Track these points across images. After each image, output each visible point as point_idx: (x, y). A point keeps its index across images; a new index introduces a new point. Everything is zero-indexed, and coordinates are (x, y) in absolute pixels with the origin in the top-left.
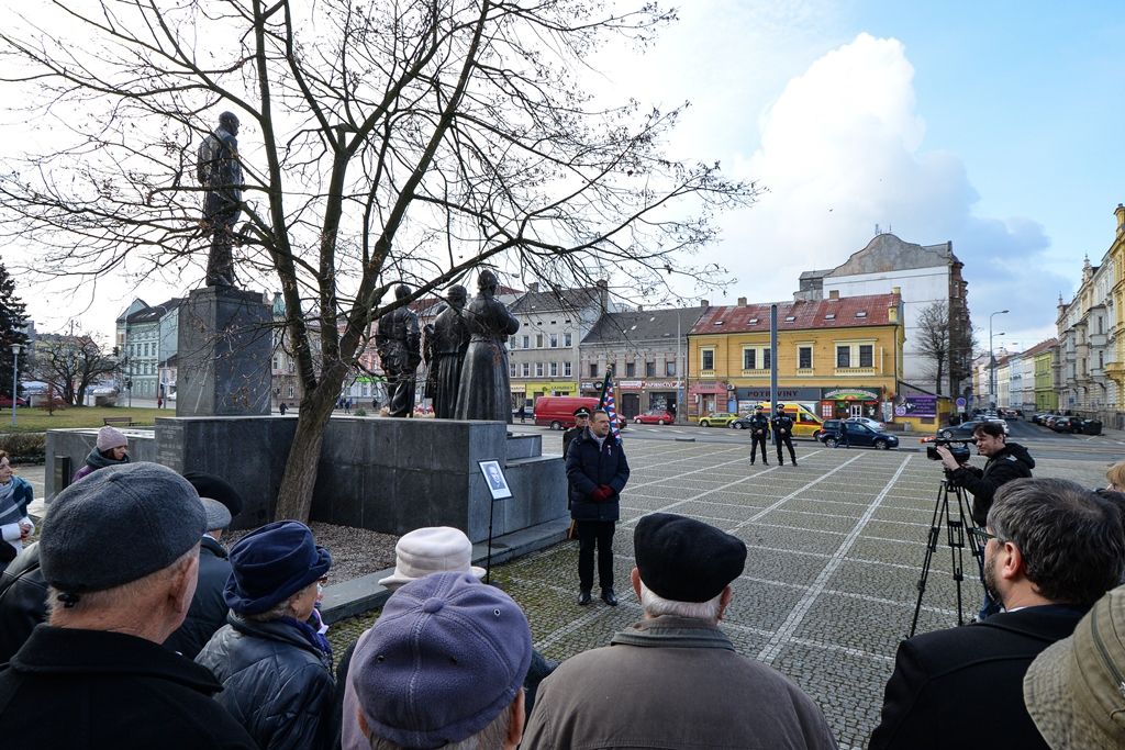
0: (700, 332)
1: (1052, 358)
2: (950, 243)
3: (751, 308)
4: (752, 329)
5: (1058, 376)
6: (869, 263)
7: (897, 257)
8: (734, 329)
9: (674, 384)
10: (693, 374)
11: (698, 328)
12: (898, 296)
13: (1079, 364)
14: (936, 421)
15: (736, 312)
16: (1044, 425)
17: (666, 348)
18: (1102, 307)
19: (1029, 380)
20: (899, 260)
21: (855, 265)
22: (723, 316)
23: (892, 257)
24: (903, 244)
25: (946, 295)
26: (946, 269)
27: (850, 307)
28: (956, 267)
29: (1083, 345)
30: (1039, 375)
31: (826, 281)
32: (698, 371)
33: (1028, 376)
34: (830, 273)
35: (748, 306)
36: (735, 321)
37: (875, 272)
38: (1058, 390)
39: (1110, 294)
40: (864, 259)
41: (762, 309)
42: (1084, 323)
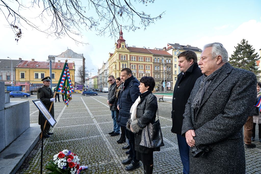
0: (20, 67)
1: (97, 79)
2: (83, 54)
3: (36, 62)
4: (37, 68)
5: (98, 82)
6: (66, 55)
7: (72, 55)
8: (31, 67)
9: (10, 83)
10: (17, 79)
11: (19, 66)
12: (74, 63)
13: (102, 80)
14: (83, 91)
15: (31, 63)
16: (98, 91)
17: (7, 71)
18: (106, 70)
19: (93, 83)
20: (73, 56)
21: (63, 55)
22: (27, 63)
23: (71, 55)
24: (74, 52)
25: (82, 65)
26: (82, 59)
27: (63, 65)
28: (84, 59)
29: (103, 77)
30: (94, 82)
31: (56, 58)
32: (19, 79)
33: (93, 82)
34: (57, 56)
35: (35, 62)
36: (31, 65)
37: (68, 58)
38: (98, 85)
39: (108, 68)
41: (39, 63)
42: (103, 73)
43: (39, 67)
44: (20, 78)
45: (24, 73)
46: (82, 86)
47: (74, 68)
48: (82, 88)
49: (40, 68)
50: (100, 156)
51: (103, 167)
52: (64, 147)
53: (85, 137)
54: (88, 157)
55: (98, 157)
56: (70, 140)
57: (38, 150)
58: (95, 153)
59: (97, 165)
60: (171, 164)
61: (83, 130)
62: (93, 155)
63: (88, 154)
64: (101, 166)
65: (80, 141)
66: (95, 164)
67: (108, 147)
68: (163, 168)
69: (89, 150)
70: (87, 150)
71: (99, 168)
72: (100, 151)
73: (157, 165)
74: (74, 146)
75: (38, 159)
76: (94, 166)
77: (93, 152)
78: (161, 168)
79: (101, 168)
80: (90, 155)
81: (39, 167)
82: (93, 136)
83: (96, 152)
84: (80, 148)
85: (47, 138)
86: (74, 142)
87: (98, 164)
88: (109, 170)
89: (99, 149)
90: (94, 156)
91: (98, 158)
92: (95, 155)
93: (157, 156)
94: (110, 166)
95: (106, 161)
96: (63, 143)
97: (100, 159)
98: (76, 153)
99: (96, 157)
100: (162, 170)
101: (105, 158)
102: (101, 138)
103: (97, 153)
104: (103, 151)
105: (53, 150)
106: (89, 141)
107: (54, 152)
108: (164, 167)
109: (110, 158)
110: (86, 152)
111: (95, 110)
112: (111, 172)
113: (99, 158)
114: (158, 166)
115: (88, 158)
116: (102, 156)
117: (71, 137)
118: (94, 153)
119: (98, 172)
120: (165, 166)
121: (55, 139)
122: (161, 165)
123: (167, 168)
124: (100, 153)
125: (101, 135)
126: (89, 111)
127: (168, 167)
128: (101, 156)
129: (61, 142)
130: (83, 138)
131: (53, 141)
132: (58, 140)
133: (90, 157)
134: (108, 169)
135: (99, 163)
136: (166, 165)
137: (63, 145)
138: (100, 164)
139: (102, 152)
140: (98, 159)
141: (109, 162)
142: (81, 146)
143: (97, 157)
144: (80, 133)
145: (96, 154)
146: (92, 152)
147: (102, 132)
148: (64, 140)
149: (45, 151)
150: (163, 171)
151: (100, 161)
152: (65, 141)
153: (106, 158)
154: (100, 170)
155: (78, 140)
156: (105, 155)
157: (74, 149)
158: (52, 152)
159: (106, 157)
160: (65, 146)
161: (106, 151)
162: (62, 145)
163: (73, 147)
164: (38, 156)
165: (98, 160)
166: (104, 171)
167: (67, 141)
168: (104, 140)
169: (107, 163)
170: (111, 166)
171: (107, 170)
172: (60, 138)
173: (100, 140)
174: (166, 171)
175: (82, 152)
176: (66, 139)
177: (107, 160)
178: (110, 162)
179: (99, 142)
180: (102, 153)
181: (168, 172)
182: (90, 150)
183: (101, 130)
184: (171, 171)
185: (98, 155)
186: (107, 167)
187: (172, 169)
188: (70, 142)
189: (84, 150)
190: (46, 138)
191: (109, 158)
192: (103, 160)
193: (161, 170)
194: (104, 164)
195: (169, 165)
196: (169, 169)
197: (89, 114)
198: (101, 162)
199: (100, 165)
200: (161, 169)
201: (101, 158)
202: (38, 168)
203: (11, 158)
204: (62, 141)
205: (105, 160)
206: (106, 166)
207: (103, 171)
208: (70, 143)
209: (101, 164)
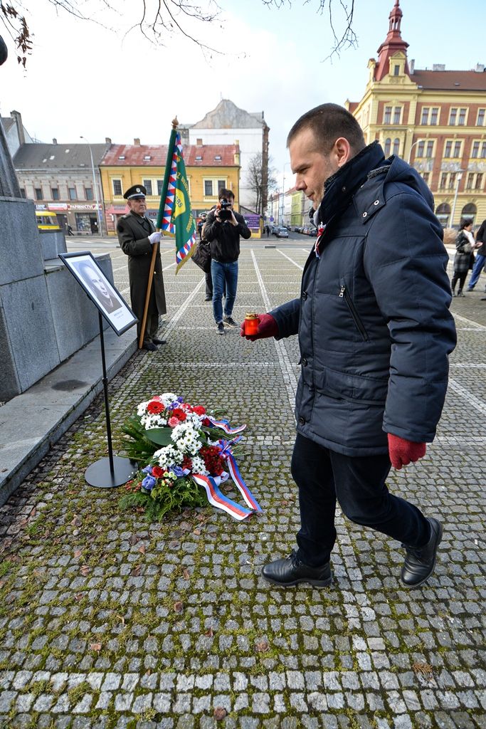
0: (109, 164)
2: (263, 113)
3: (144, 148)
4: (148, 164)
6: (218, 121)
7: (234, 118)
8: (134, 163)
9: (94, 207)
10: (107, 199)
11: (107, 161)
12: (238, 147)
14: (260, 231)
15: (133, 150)
17: (83, 177)
19: (288, 209)
20: (235, 121)
21: (209, 122)
22: (124, 152)
23: (231, 118)
24: (237, 110)
25: (261, 151)
26: (261, 131)
27: (210, 152)
28: (266, 130)
30: (294, 206)
31: (191, 131)
32: (111, 196)
33: (288, 206)
34: (193, 127)
35: (141, 146)
36: (134, 157)
37: (221, 128)
38: (302, 214)
40: (214, 118)
41: (152, 149)
43: (152, 163)
44: (114, 193)
45: (121, 179)
46: (258, 218)
47: (236, 162)
48: (258, 223)
49: (155, 164)
50: (263, 421)
51: (264, 453)
52: (183, 380)
53: (237, 361)
54: (234, 417)
55: (260, 421)
56: (200, 365)
57: (126, 378)
58: (254, 410)
59: (251, 443)
60: (481, 491)
61: (237, 344)
62: (246, 414)
63: (236, 409)
64: (260, 447)
65: (223, 371)
66: (247, 440)
67: (290, 400)
68: (449, 498)
69: (239, 400)
70: (235, 397)
71: (256, 452)
72: (267, 407)
73: (428, 484)
74: (206, 381)
75: (122, 401)
76: (244, 443)
77: (250, 406)
78: (442, 495)
79: (259, 452)
80: (239, 414)
81: (119, 420)
82: (260, 362)
83: (257, 407)
84: (219, 390)
85: (150, 352)
86: (207, 372)
87: (255, 441)
88: (279, 463)
89: (265, 400)
90: (249, 416)
91: (257, 425)
92: (252, 414)
93: (436, 454)
94: (283, 452)
95: (276, 438)
96: (183, 371)
97: (263, 430)
98: (208, 400)
99: (253, 421)
100: (443, 505)
101: (275, 428)
102: (277, 371)
103: (257, 409)
104: (276, 408)
105: (158, 383)
106: (245, 373)
107: (159, 388)
108: (453, 495)
109: (290, 431)
110: (232, 402)
111: (279, 290)
112: (284, 470)
113: (261, 425)
114: (430, 488)
115: (232, 419)
116: (268, 421)
117: (204, 356)
118: (250, 409)
119: (250, 464)
120: (457, 492)
121: (168, 356)
122: (443, 487)
123: (459, 501)
124: (265, 411)
125: (281, 362)
126: (264, 291)
127: (464, 499)
128: (266, 420)
129: (180, 366)
130: (232, 364)
131: (162, 360)
132: (174, 361)
133: (238, 417)
134: (277, 460)
135: (259, 438)
136: (461, 491)
137: (181, 376)
138: (260, 441)
139: (273, 412)
140: (258, 427)
141: (284, 443)
142: (223, 384)
143: (257, 421)
144: (229, 348)
145: (255, 413)
146: (246, 407)
147: (285, 353)
148: (187, 362)
149: (140, 383)
150: (445, 506)
151: (262, 435)
152: (188, 365)
153: (279, 429)
154: (255, 458)
155: (219, 367)
156: (277, 421)
157: (204, 389)
158: (154, 389)
159: (279, 426)
160: (186, 377)
161: (283, 410)
162: (181, 374)
163: (204, 384)
164: (123, 392)
165: (257, 430)
166: (265, 464)
167: (193, 365)
168: (286, 377)
169: (279, 443)
170: (286, 455)
171: (275, 464)
172: (179, 356)
173: (273, 378)
174: (455, 511)
175: (222, 400)
176: (192, 361)
177: (280, 434)
178: (288, 443)
179: (271, 382)
180: (272, 414)
181: (463, 514)
182: (242, 400)
183: (283, 349)
184: (474, 513)
185: (258, 417)
186: (275, 455)
187: (480, 510)
188: (198, 369)
189: (227, 397)
190: (148, 350)
191: (286, 430)
192: (268, 434)
193: (438, 502)
194: (270, 443)
195: (471, 494)
196: (468, 505)
197: (261, 299)
198: (262, 438)
199: (259, 444)
200: (440, 499)
201: (267, 425)
202: (118, 422)
203: (64, 390)
204: (182, 363)
205: (274, 433)
206: (273, 450)
207: (262, 463)
208: (199, 372)
209: (262, 443)
